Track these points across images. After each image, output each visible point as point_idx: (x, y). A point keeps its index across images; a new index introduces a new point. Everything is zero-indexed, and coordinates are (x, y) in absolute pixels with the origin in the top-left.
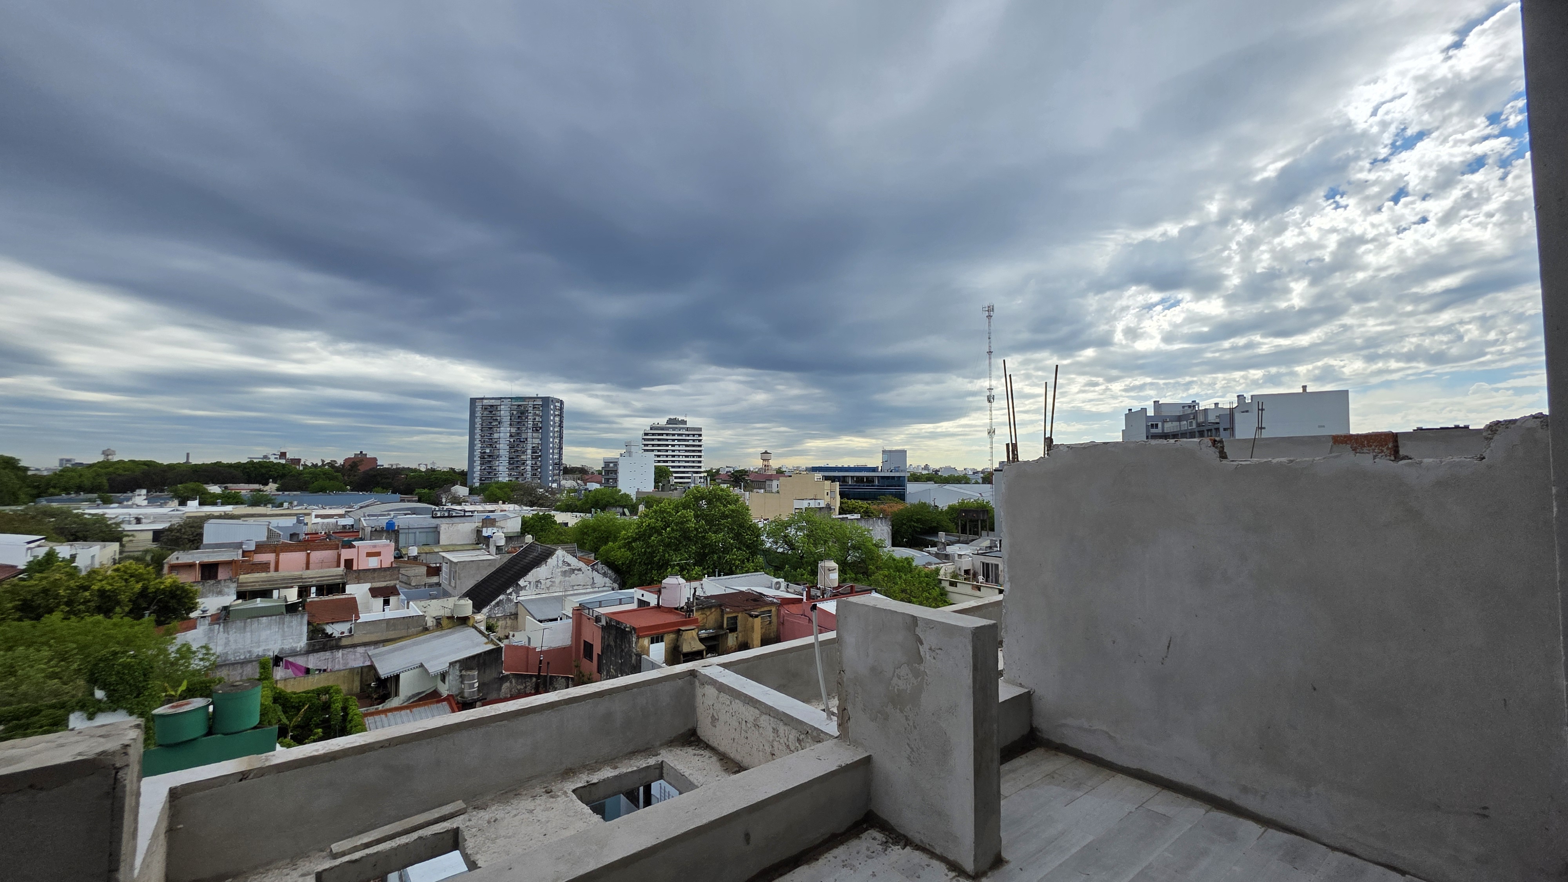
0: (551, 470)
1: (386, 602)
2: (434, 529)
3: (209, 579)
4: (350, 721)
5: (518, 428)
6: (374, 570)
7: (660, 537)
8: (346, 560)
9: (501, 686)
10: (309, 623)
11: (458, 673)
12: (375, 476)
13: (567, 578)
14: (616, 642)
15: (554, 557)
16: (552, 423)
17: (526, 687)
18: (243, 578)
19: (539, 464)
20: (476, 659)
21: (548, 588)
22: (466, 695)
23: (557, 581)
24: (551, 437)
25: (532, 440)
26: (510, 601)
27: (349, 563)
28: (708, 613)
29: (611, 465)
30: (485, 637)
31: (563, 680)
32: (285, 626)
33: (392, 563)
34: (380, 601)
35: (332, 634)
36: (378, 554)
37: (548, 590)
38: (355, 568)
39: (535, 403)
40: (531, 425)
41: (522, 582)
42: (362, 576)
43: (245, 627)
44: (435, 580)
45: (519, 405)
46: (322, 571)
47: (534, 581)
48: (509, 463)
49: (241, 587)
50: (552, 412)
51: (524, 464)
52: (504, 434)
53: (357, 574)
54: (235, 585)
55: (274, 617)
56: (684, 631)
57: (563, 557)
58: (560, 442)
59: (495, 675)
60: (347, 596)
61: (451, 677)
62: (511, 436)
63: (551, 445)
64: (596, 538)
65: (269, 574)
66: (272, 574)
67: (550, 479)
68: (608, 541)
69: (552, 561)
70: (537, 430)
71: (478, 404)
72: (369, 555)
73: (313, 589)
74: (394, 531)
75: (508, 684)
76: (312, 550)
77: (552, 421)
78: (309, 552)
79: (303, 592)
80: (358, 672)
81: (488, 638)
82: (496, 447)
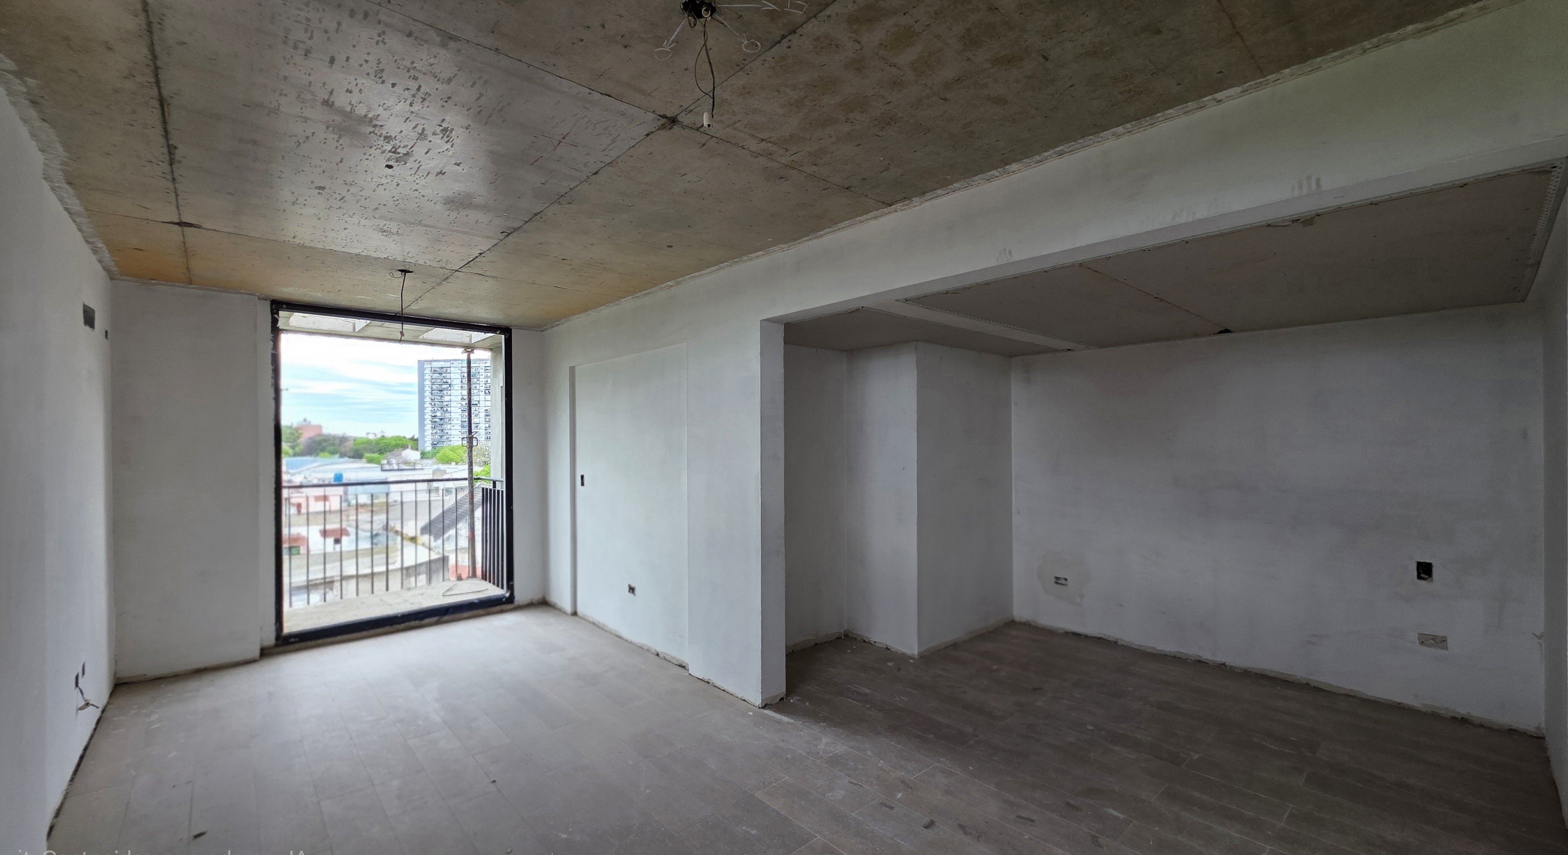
12: (320, 442)
25: (485, 403)
39: (487, 365)
40: (483, 388)
48: (462, 427)
51: (477, 427)
52: (455, 397)
62: (462, 399)
70: (489, 393)
71: (427, 366)
82: (447, 410)
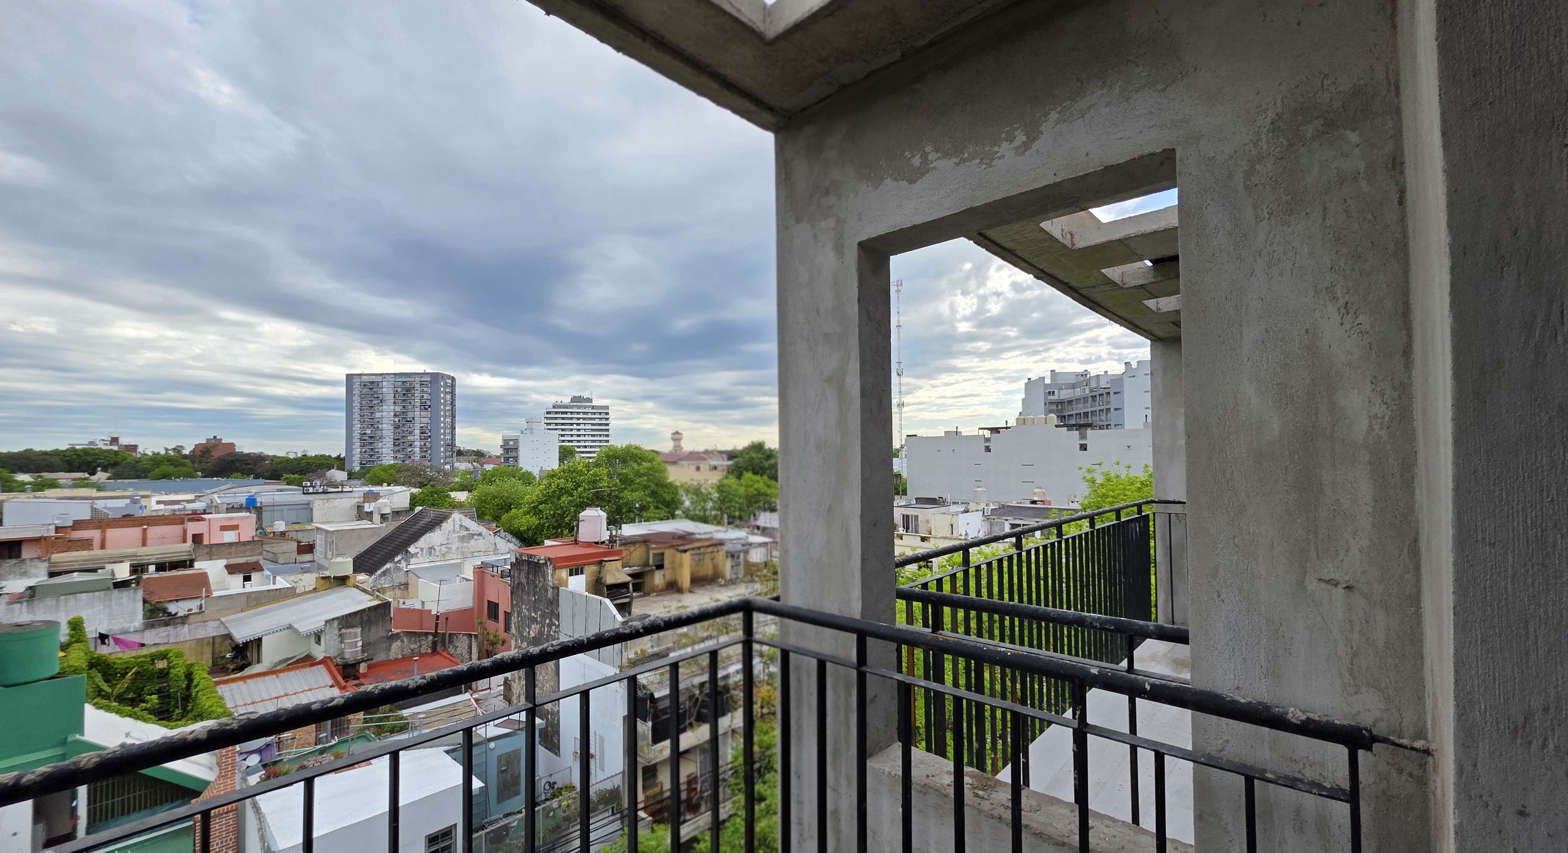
0: (442, 452)
1: (247, 579)
2: (306, 506)
3: (10, 558)
4: (196, 686)
5: (404, 407)
6: (231, 544)
7: (570, 498)
8: (194, 536)
9: (390, 645)
10: (145, 602)
11: (336, 632)
12: (232, 461)
13: (465, 544)
14: (528, 578)
15: (450, 521)
16: (442, 401)
17: (420, 646)
18: (56, 557)
19: (427, 444)
20: (359, 615)
21: (443, 555)
22: (347, 656)
23: (454, 547)
24: (442, 416)
25: (421, 419)
26: (399, 569)
27: (197, 539)
28: (632, 549)
29: (511, 443)
30: (370, 594)
31: (465, 637)
32: (113, 603)
33: (253, 537)
34: (240, 577)
35: (176, 614)
36: (235, 528)
37: (444, 557)
38: (206, 542)
39: (423, 379)
40: (419, 404)
41: (412, 549)
42: (214, 551)
43: (57, 605)
44: (308, 557)
45: (404, 382)
46: (164, 547)
47: (427, 547)
48: (394, 445)
49: (53, 567)
50: (442, 389)
51: (411, 445)
52: (387, 413)
53: (208, 550)
54: (46, 564)
55: (97, 594)
56: (607, 561)
57: (461, 520)
58: (452, 422)
59: (382, 633)
60: (195, 572)
61: (327, 637)
62: (395, 415)
63: (442, 425)
64: (498, 505)
65: (92, 553)
66: (97, 552)
67: (442, 461)
68: (511, 509)
69: (447, 526)
70: (425, 409)
71: (356, 380)
72: (224, 528)
73: (152, 568)
74: (256, 508)
75: (399, 643)
76: (148, 525)
77: (442, 398)
78: (145, 527)
79: (138, 569)
80: (209, 642)
81: (372, 596)
82: (378, 427)
